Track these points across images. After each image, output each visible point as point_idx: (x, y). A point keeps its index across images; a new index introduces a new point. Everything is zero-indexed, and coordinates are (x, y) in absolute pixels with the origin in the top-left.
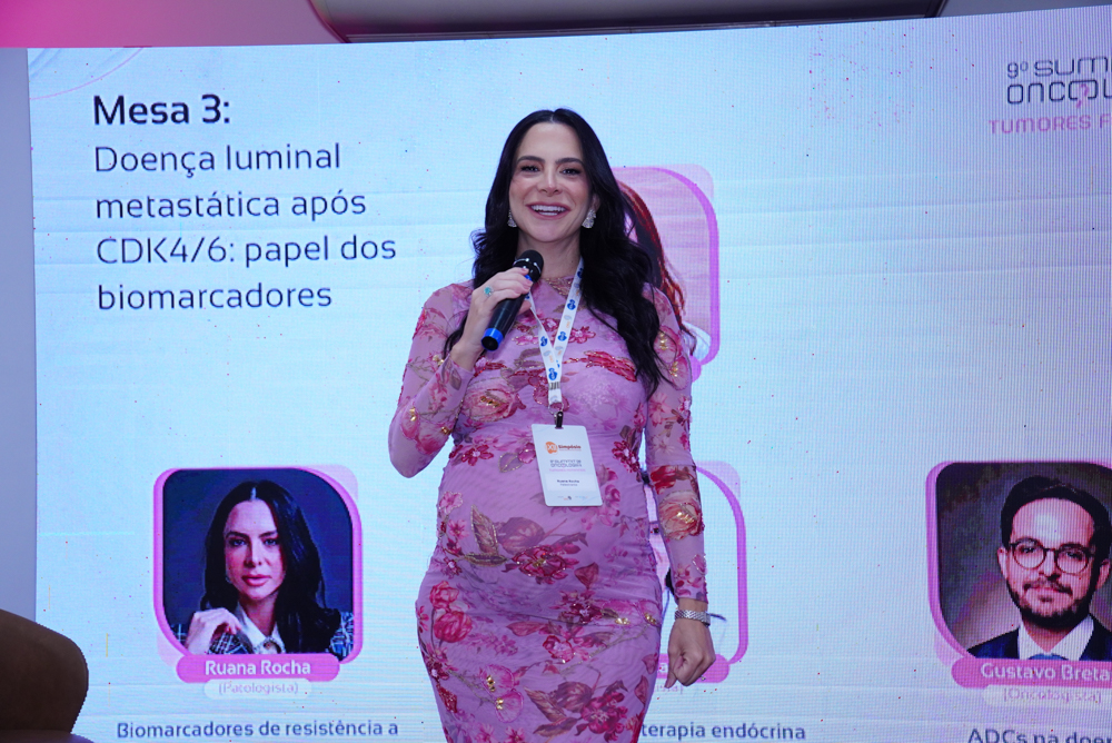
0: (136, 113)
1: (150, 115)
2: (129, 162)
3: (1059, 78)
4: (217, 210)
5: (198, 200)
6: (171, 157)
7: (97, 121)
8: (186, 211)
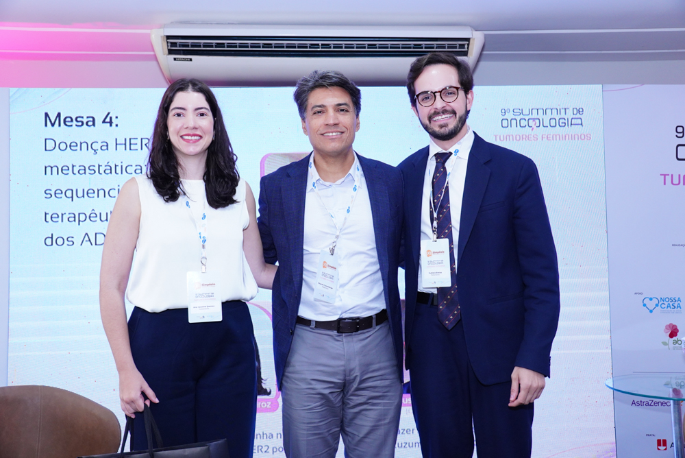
0: (67, 121)
1: (75, 123)
2: (63, 146)
3: (524, 117)
4: (109, 171)
5: (99, 166)
6: (85, 144)
7: (46, 125)
8: (93, 172)
